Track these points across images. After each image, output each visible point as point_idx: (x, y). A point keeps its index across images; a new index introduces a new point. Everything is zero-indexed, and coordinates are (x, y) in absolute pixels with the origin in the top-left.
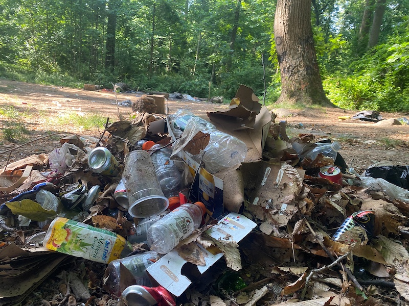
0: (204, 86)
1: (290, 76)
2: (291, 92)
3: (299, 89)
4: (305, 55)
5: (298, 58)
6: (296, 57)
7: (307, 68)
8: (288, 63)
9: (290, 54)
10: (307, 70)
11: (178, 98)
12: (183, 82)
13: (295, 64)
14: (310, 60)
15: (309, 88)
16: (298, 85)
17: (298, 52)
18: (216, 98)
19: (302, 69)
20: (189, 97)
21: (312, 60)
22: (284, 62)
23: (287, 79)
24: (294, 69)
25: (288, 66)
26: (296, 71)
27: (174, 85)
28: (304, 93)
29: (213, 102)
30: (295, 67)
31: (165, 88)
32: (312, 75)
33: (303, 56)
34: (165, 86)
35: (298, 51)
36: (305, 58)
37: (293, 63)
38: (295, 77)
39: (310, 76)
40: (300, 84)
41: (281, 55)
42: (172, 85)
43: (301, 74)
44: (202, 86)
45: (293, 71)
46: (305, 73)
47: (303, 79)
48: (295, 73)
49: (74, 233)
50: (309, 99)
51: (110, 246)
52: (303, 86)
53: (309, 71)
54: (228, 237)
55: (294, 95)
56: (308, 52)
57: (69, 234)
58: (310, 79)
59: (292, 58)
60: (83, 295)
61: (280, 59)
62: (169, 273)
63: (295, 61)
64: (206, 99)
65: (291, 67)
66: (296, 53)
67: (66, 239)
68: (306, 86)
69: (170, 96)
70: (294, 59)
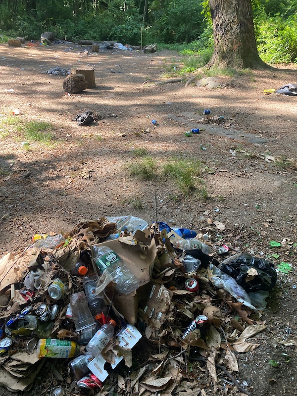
0: (135, 31)
1: (223, 34)
2: (223, 53)
3: (231, 50)
4: (240, 9)
5: (232, 13)
6: (230, 11)
7: (241, 24)
8: (221, 20)
9: (224, 8)
10: (240, 28)
11: (108, 48)
12: (113, 26)
13: (229, 20)
14: (244, 15)
15: (242, 49)
16: (230, 45)
17: (232, 6)
18: (149, 47)
19: (235, 26)
20: (120, 46)
21: (246, 14)
22: (217, 18)
23: (220, 38)
24: (227, 26)
25: (221, 22)
26: (229, 29)
27: (104, 30)
28: (236, 55)
29: (146, 52)
30: (228, 24)
31: (94, 35)
32: (245, 32)
33: (237, 10)
34: (94, 32)
35: (232, 4)
36: (239, 13)
37: (227, 19)
38: (228, 35)
39: (244, 35)
40: (232, 44)
41: (214, 9)
42: (101, 31)
43: (234, 33)
44: (134, 31)
45: (225, 28)
46: (239, 31)
47: (236, 38)
48: (228, 31)
49: (50, 350)
50: (240, 61)
51: (69, 352)
52: (235, 47)
53: (242, 28)
54: (127, 344)
55: (226, 57)
56: (243, 5)
57: (48, 351)
58: (243, 38)
59: (226, 12)
60: (59, 379)
61: (213, 13)
62: (98, 368)
63: (228, 16)
64: (139, 47)
65: (224, 24)
66: (229, 7)
67: (47, 353)
68: (238, 47)
69: (101, 47)
70: (228, 14)
